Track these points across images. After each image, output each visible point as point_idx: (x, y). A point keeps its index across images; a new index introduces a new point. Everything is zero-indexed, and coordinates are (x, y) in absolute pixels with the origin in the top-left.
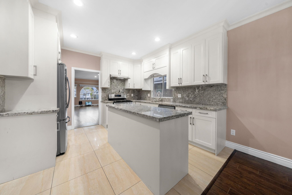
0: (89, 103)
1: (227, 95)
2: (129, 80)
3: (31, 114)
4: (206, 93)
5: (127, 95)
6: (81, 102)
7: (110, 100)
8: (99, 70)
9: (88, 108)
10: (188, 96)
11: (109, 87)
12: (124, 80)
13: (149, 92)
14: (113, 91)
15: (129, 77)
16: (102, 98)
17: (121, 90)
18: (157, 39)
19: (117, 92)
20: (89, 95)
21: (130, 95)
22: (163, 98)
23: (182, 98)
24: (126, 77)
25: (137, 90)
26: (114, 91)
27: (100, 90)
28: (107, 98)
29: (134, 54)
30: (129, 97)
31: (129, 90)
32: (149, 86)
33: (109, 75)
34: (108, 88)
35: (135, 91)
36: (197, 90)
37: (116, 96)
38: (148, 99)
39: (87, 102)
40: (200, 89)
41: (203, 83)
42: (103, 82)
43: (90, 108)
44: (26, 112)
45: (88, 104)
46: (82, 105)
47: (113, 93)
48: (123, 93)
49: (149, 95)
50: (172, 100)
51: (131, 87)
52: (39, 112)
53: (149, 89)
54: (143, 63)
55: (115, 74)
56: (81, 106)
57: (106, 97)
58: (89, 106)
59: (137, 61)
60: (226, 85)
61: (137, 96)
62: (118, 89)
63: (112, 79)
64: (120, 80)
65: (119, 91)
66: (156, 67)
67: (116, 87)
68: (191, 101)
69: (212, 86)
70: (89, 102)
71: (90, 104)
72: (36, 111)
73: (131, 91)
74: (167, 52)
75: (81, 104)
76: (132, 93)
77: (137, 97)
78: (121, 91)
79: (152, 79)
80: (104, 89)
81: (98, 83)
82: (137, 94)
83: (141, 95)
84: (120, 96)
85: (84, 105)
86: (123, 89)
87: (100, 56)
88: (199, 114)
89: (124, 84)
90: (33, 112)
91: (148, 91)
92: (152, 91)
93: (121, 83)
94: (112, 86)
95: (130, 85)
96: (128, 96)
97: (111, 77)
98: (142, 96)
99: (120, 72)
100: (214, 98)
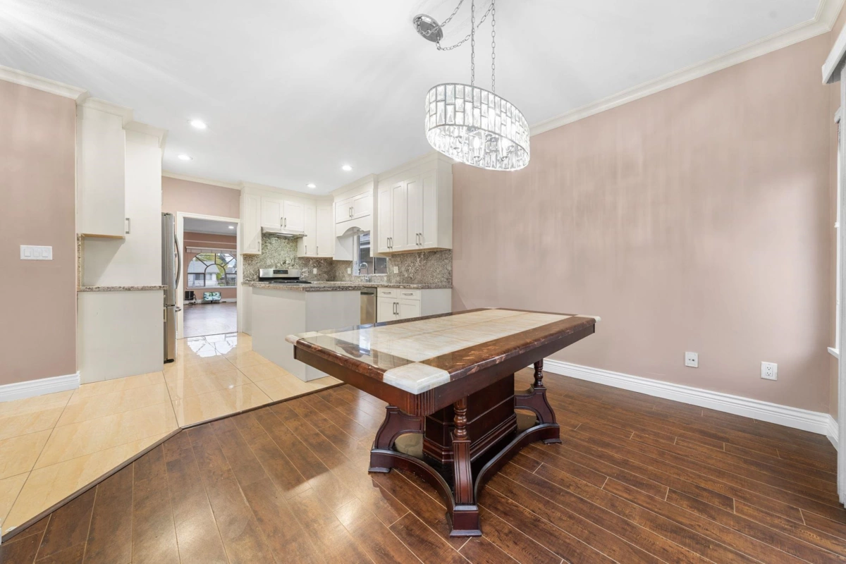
0: (212, 295)
1: (452, 267)
2: (305, 238)
3: (129, 289)
4: (429, 264)
5: (303, 270)
6: (192, 293)
7: (262, 279)
8: (238, 217)
9: (209, 307)
10: (407, 270)
11: (260, 253)
12: (295, 239)
13: (349, 263)
14: (269, 262)
15: (306, 233)
16: (244, 277)
17: (287, 259)
18: (347, 168)
19: (279, 265)
20: (211, 279)
21: (310, 272)
22: (372, 276)
23: (400, 273)
24: (298, 234)
25: (325, 259)
26: (272, 261)
27: (240, 259)
28: (255, 277)
29: (312, 186)
30: (307, 275)
31: (306, 261)
32: (349, 253)
33: (260, 229)
34: (258, 255)
35: (322, 262)
36: (418, 260)
37: (275, 272)
38: (347, 279)
39: (207, 294)
40: (422, 256)
41: (417, 248)
42: (246, 244)
43: (216, 307)
44: (122, 286)
45: (210, 299)
46: (193, 301)
47: (270, 266)
48: (293, 266)
49: (349, 270)
50: (385, 278)
51: (311, 254)
52: (140, 288)
53: (348, 258)
54: (334, 204)
55: (273, 227)
56: (192, 304)
57: (253, 275)
58: (213, 302)
59: (321, 200)
60: (450, 250)
61: (325, 272)
62: (281, 257)
63: (266, 236)
64: (285, 238)
65: (284, 263)
66: (356, 216)
67: (276, 254)
68: (411, 278)
69: (435, 253)
70: (214, 294)
71: (216, 298)
72: (136, 286)
73: (311, 262)
74: (370, 189)
75: (190, 298)
76: (314, 267)
77: (326, 276)
78: (287, 262)
79: (355, 237)
80: (248, 258)
81: (236, 242)
82: (325, 270)
83: (335, 271)
84: (286, 272)
85: (199, 301)
86: (292, 257)
87: (239, 188)
88: (404, 296)
89: (296, 246)
90: (132, 287)
91: (347, 261)
92: (354, 263)
93: (288, 246)
94: (267, 251)
95: (308, 249)
96: (305, 272)
97: (264, 232)
98: (337, 274)
99: (285, 222)
100: (438, 271)
